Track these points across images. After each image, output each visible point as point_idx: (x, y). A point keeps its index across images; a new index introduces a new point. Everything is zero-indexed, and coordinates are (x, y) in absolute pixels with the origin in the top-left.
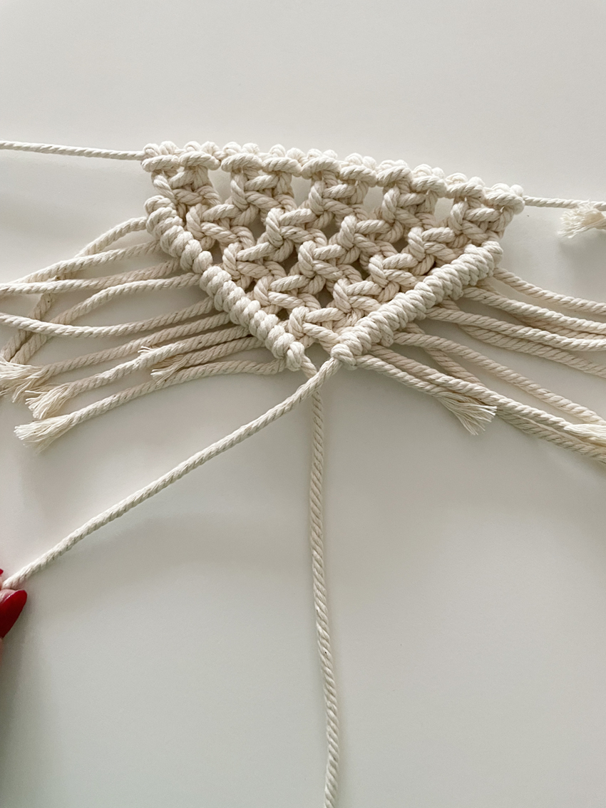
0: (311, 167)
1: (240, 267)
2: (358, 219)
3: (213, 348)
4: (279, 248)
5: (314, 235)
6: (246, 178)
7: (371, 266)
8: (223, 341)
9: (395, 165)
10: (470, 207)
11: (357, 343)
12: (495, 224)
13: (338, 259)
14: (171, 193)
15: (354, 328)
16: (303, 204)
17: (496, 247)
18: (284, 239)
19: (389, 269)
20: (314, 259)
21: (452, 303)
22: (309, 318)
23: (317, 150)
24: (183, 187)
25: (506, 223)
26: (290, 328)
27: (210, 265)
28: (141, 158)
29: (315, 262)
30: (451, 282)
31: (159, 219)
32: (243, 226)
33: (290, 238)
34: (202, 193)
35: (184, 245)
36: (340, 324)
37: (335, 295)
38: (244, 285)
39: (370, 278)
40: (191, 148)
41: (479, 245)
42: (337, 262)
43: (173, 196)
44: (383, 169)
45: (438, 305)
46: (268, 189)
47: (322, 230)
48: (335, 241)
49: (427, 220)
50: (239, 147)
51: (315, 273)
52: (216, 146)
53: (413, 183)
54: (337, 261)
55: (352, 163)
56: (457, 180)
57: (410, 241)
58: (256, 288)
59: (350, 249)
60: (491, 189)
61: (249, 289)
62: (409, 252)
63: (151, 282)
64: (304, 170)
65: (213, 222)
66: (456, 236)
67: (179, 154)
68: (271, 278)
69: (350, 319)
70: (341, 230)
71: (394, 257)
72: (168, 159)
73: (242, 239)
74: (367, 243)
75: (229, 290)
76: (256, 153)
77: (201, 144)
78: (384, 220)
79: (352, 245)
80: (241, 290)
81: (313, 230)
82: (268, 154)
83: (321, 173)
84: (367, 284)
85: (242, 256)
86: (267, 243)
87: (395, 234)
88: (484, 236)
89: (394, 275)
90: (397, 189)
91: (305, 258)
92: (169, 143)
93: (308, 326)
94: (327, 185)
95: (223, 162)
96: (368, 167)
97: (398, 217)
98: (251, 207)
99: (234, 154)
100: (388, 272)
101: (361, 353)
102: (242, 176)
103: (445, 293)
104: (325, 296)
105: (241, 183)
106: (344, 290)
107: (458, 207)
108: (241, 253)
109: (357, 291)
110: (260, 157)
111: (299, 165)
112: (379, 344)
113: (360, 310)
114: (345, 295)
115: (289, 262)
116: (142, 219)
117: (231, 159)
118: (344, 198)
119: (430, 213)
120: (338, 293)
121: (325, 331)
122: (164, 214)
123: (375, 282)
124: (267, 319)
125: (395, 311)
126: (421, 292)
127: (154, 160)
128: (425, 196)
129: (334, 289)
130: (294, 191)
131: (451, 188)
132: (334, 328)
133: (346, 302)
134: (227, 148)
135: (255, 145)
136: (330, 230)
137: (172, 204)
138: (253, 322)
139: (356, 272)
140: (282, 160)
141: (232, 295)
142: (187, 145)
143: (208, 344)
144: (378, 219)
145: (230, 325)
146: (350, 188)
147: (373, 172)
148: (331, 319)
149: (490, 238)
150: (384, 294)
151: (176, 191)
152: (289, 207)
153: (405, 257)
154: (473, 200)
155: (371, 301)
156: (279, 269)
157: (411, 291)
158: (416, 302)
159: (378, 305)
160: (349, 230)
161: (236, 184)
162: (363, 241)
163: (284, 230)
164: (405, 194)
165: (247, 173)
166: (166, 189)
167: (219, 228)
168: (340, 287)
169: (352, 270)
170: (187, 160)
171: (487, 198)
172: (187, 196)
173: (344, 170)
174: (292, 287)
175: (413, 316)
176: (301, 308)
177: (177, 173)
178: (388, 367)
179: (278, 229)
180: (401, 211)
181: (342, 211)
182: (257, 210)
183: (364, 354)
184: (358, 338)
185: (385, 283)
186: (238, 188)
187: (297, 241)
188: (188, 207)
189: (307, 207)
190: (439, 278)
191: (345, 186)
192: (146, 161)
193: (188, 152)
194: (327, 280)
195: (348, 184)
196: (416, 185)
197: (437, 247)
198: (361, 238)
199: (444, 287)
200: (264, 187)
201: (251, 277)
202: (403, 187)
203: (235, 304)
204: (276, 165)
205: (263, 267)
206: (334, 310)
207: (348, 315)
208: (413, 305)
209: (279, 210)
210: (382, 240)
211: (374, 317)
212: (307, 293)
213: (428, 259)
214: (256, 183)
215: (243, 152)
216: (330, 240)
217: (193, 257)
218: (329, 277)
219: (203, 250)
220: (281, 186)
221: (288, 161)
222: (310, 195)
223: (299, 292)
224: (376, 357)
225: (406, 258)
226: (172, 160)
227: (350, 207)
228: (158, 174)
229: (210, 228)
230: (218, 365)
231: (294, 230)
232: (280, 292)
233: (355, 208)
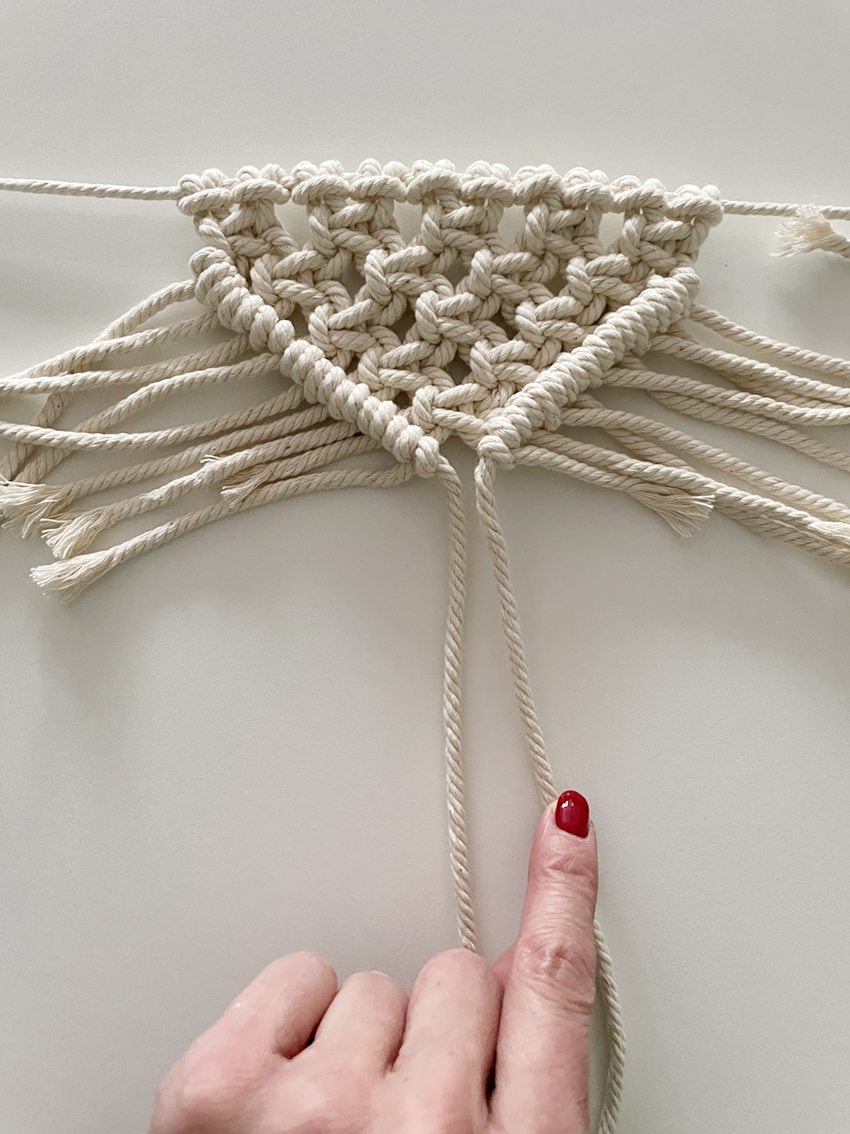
0: (420, 185)
1: (334, 338)
2: (495, 254)
3: (307, 453)
4: (387, 306)
5: (433, 282)
6: (329, 211)
7: (519, 318)
8: (321, 443)
9: (539, 172)
10: (649, 222)
11: (512, 430)
12: (686, 243)
13: (471, 313)
14: (226, 242)
15: (506, 410)
16: (414, 240)
17: (690, 275)
18: (392, 293)
19: (544, 320)
20: (438, 316)
21: (637, 360)
22: (440, 401)
23: (425, 161)
24: (240, 233)
25: (700, 241)
26: (415, 418)
27: (293, 340)
28: (177, 196)
29: (440, 320)
30: (633, 329)
31: (214, 279)
32: (333, 279)
33: (401, 290)
34: (269, 239)
35: (253, 314)
36: (483, 406)
37: (473, 365)
38: (343, 362)
39: (519, 336)
40: (246, 175)
41: (666, 275)
42: (470, 318)
43: (229, 247)
44: (521, 180)
45: (618, 365)
46: (363, 223)
47: (445, 274)
48: (464, 288)
49: (591, 246)
50: (314, 167)
51: (442, 336)
52: (282, 170)
53: (566, 195)
54: (470, 316)
55: (477, 175)
56: (627, 185)
57: (570, 278)
58: (361, 366)
59: (487, 297)
60: (675, 193)
61: (351, 368)
62: (570, 293)
63: (211, 372)
64: (411, 190)
65: (289, 278)
66: (633, 265)
67: (230, 185)
68: (380, 349)
69: (498, 397)
70: (472, 272)
71: (550, 303)
73: (332, 299)
74: (511, 287)
75: (324, 372)
76: (338, 173)
77: (260, 170)
78: (531, 252)
79: (489, 292)
80: (340, 371)
81: (432, 276)
82: (357, 173)
83: (435, 193)
84: (516, 345)
85: (337, 322)
86: (369, 301)
87: (547, 270)
88: (672, 261)
89: (553, 328)
90: (544, 206)
91: (426, 315)
92: (214, 172)
93: (440, 413)
94: (445, 209)
95: (295, 191)
96: (500, 178)
97: (549, 246)
98: (342, 252)
99: (309, 177)
100: (544, 325)
101: (519, 445)
102: (324, 208)
103: (627, 347)
104: (459, 368)
105: (324, 218)
106: (485, 356)
107: (631, 224)
108: (334, 318)
109: (503, 356)
110: (346, 179)
111: (402, 185)
112: (542, 428)
113: (510, 382)
114: (487, 364)
115: (404, 323)
116: (188, 283)
117: (305, 184)
118: (471, 226)
119: (593, 235)
120: (477, 362)
121: (464, 417)
122: (220, 272)
123: (526, 341)
124: (381, 409)
125: (560, 380)
126: (594, 348)
127: (196, 196)
128: (583, 212)
129: (470, 357)
130: (399, 222)
131: (619, 197)
132: (476, 412)
133: (489, 374)
134: (299, 171)
135: (337, 163)
136: (457, 274)
137: (228, 258)
138: (362, 414)
139: (499, 329)
140: (377, 179)
141: (328, 378)
142: (240, 171)
143: (299, 450)
144: (521, 251)
145: (329, 421)
146: (478, 210)
147: (508, 185)
148: (470, 399)
149: (681, 264)
150: (541, 358)
151: (231, 239)
152: (396, 246)
153: (564, 301)
154: (652, 211)
155: (525, 369)
156: (390, 337)
157: (579, 349)
158: (588, 364)
159: (534, 373)
160: (483, 271)
161: (316, 221)
162: (504, 284)
163: (391, 279)
164: (556, 212)
165: (330, 203)
166: (218, 236)
167: (299, 285)
168: (480, 352)
169: (492, 327)
170: (244, 192)
171: (671, 207)
172: (249, 244)
173: (467, 186)
174: (411, 359)
175: (586, 383)
176: (427, 388)
177: (230, 214)
178: (559, 458)
179: (384, 279)
180: (552, 237)
181: (469, 245)
182: (350, 256)
183: (523, 445)
184: (513, 424)
185: (542, 341)
186: (320, 226)
187: (411, 293)
188: (252, 260)
189: (420, 243)
190: (616, 326)
191: (471, 208)
192: (185, 200)
193: (243, 181)
194: (459, 344)
195: (475, 205)
196: (570, 197)
197: (609, 282)
198: (501, 280)
199: (625, 338)
200: (355, 221)
201: (351, 351)
202: (551, 201)
203: (334, 390)
204: (370, 188)
205: (367, 335)
206: (475, 387)
207: (494, 392)
208: (584, 368)
209: (381, 251)
210: (530, 280)
211: (532, 391)
212: (433, 366)
213: (597, 301)
214: (344, 216)
215: (320, 175)
216: (458, 288)
217: (267, 329)
218: (462, 340)
219: (280, 319)
220: (380, 217)
221: (386, 180)
222: (423, 227)
223: (422, 365)
224: (540, 447)
225: (567, 302)
226: (221, 195)
227: (480, 238)
228: (204, 216)
229: (286, 287)
230: (316, 479)
231: (406, 277)
232: (396, 368)
233: (488, 239)
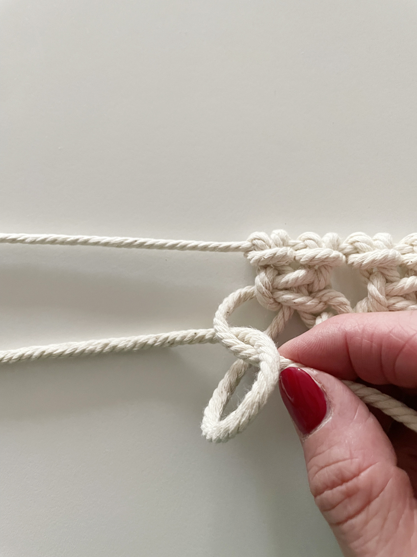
6: (384, 280)
72: (284, 253)
76: (393, 247)
92: (283, 232)
226: (288, 254)
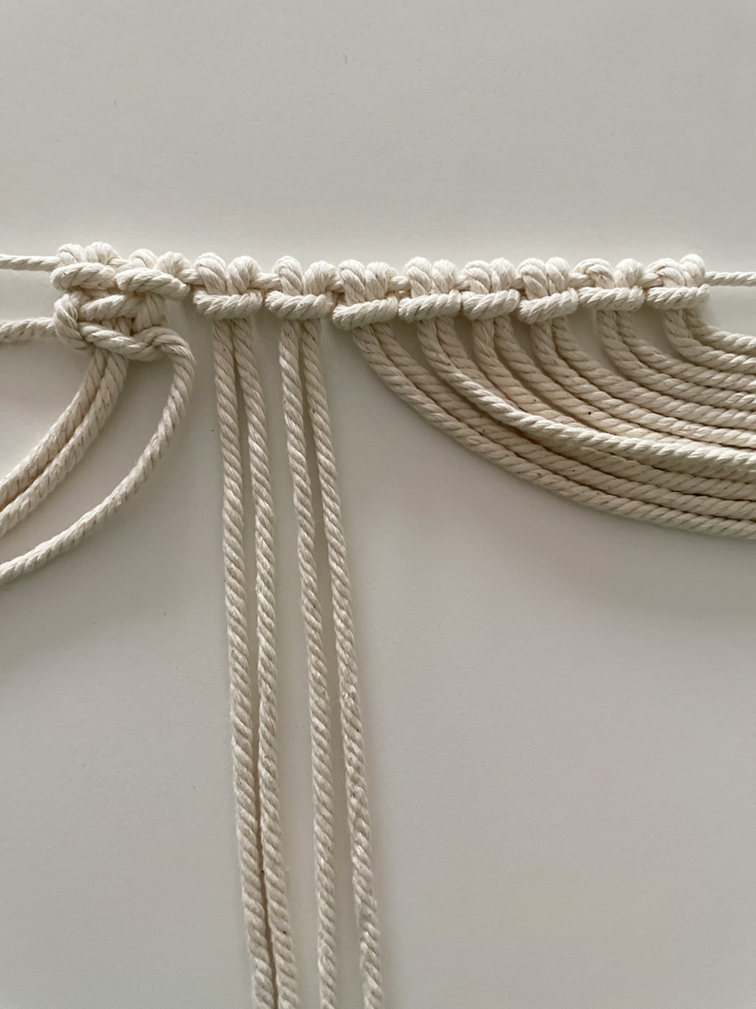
28: (49, 268)
40: (139, 260)
52: (185, 260)
67: (117, 266)
72: (93, 270)
92: (103, 246)
127: (69, 269)
142: (133, 254)
170: (129, 281)
193: (134, 267)
226: (101, 272)
